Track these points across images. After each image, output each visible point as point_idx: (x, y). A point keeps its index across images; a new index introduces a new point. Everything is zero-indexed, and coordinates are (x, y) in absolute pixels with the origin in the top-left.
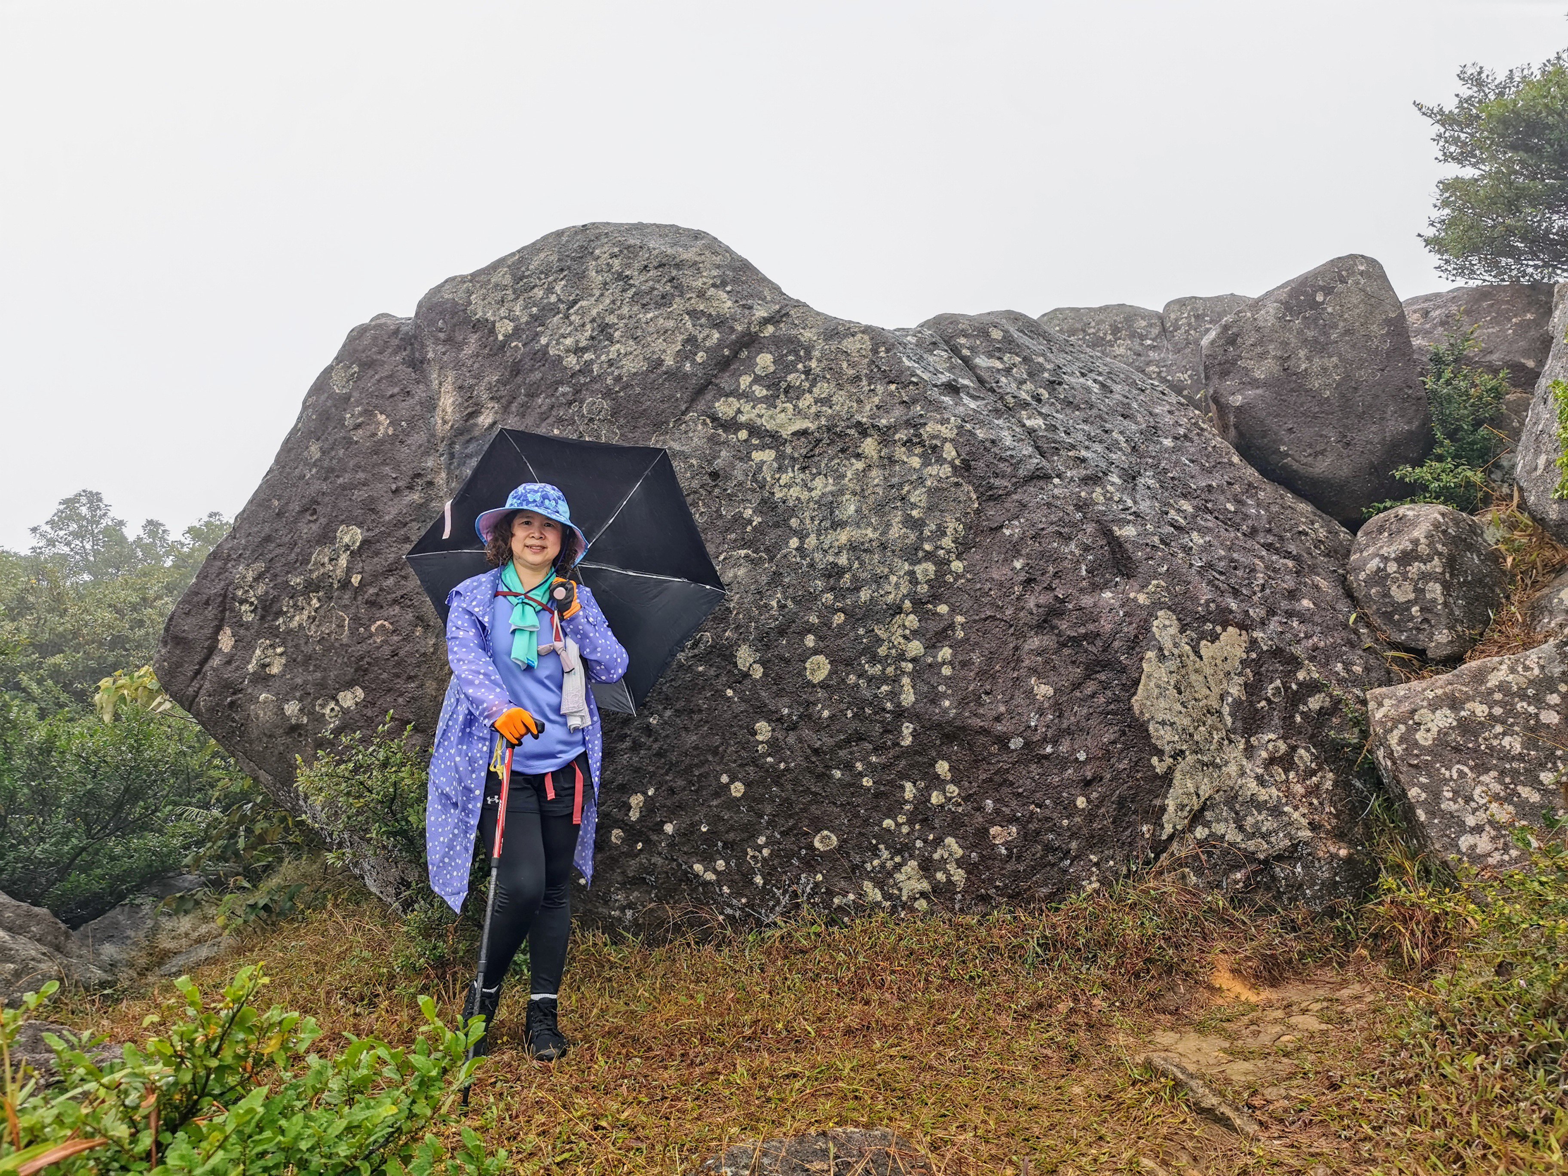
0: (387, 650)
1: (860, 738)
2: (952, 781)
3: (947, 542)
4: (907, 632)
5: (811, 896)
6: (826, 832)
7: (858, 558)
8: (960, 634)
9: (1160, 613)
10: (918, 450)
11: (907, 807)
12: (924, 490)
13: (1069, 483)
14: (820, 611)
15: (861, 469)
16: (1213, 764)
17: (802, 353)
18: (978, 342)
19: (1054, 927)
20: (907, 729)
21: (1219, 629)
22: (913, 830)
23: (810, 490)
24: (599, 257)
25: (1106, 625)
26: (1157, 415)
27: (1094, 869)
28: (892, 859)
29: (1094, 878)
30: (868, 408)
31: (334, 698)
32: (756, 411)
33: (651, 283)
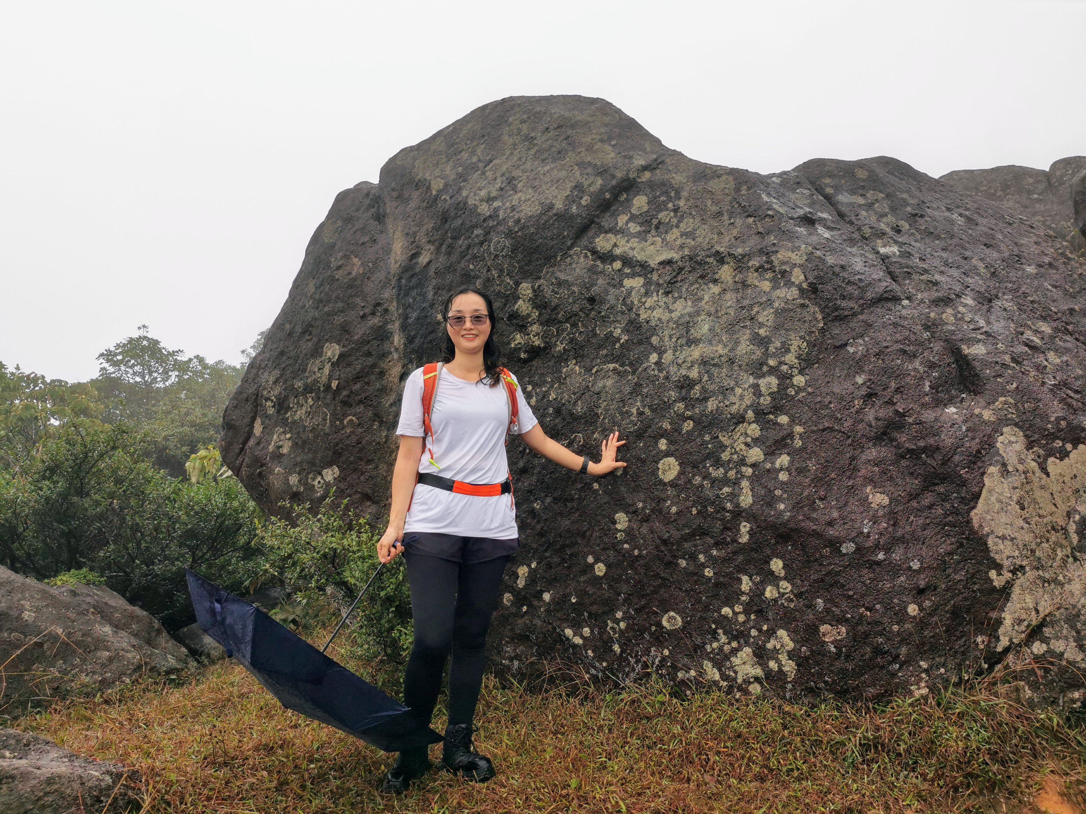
0: (354, 439)
1: (704, 533)
2: (785, 578)
3: (791, 358)
4: (749, 440)
5: (660, 667)
6: (672, 614)
7: (707, 372)
8: (798, 443)
9: (1005, 430)
10: (769, 275)
11: (744, 598)
12: (772, 311)
13: (919, 304)
14: (672, 418)
15: (717, 292)
16: (1055, 581)
17: (673, 194)
18: (843, 182)
19: (878, 729)
20: (745, 527)
21: (1069, 446)
22: (748, 620)
23: (671, 311)
24: (511, 124)
25: (947, 440)
26: (1022, 245)
27: (923, 675)
28: (729, 643)
29: (923, 684)
30: (727, 239)
31: (320, 474)
32: (629, 245)
33: (550, 141)
